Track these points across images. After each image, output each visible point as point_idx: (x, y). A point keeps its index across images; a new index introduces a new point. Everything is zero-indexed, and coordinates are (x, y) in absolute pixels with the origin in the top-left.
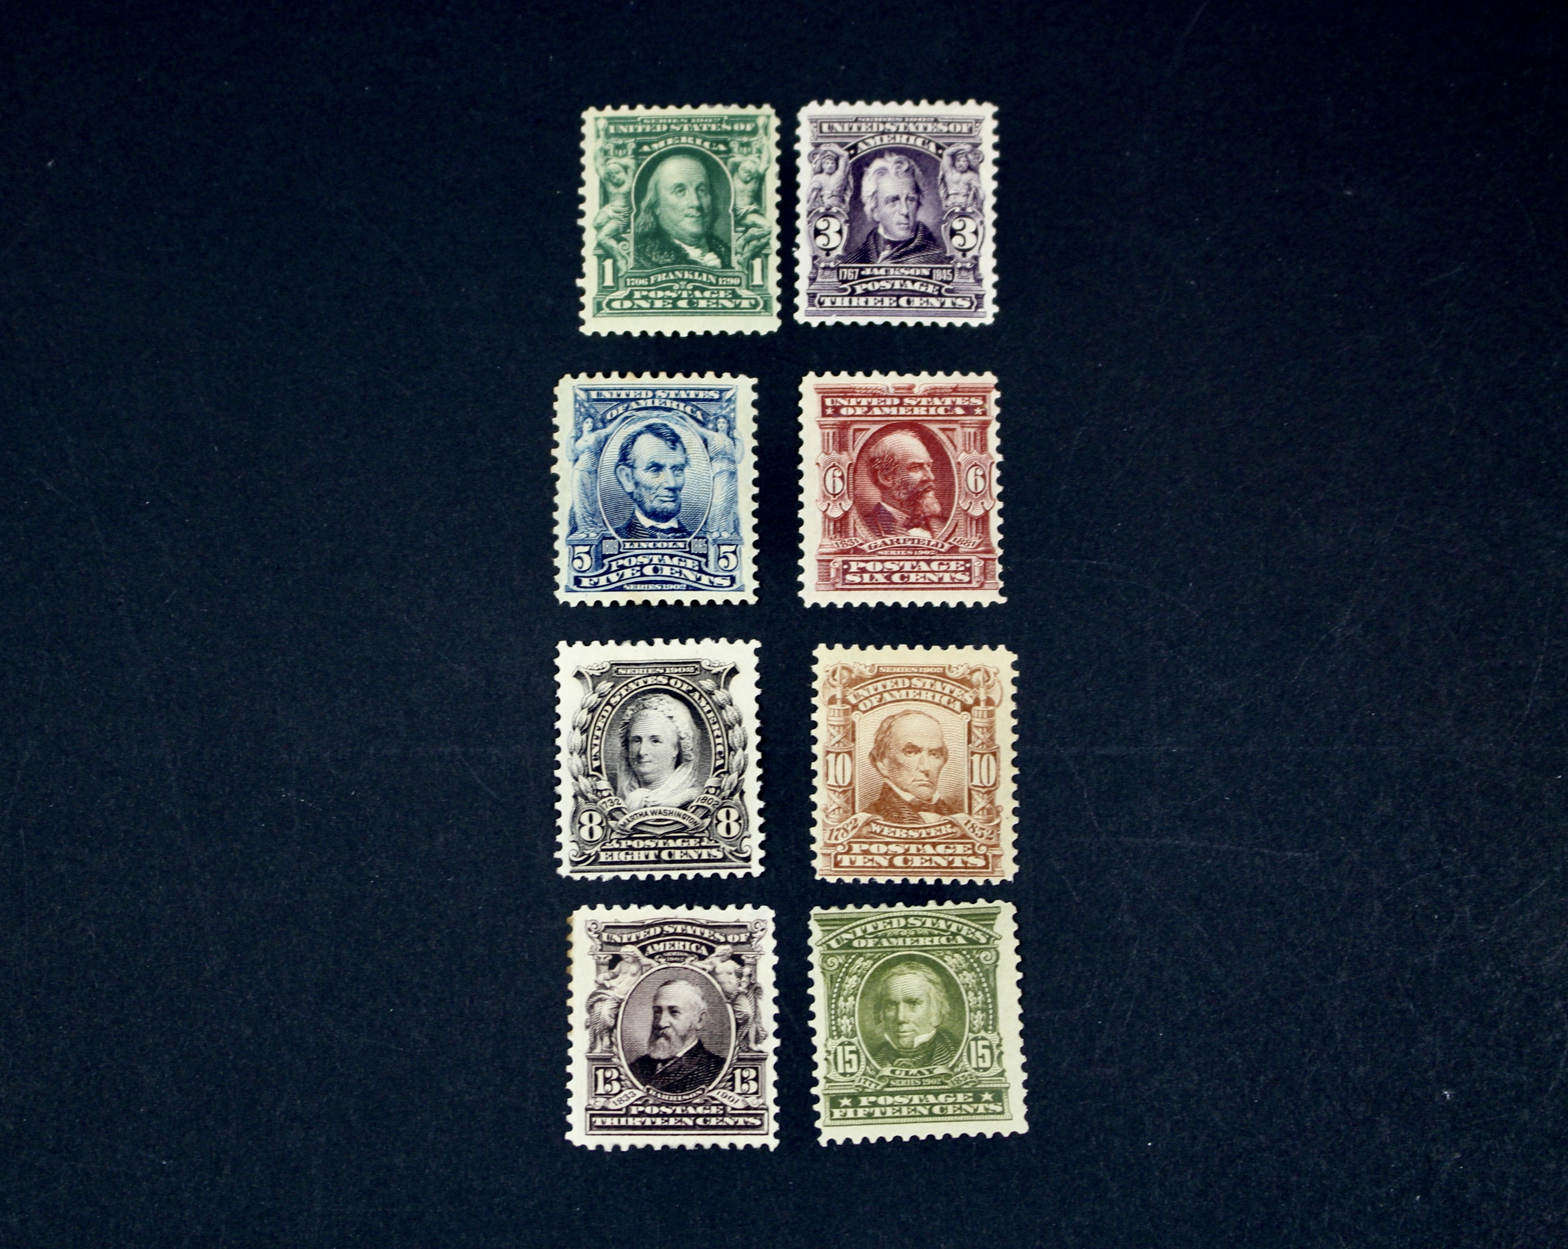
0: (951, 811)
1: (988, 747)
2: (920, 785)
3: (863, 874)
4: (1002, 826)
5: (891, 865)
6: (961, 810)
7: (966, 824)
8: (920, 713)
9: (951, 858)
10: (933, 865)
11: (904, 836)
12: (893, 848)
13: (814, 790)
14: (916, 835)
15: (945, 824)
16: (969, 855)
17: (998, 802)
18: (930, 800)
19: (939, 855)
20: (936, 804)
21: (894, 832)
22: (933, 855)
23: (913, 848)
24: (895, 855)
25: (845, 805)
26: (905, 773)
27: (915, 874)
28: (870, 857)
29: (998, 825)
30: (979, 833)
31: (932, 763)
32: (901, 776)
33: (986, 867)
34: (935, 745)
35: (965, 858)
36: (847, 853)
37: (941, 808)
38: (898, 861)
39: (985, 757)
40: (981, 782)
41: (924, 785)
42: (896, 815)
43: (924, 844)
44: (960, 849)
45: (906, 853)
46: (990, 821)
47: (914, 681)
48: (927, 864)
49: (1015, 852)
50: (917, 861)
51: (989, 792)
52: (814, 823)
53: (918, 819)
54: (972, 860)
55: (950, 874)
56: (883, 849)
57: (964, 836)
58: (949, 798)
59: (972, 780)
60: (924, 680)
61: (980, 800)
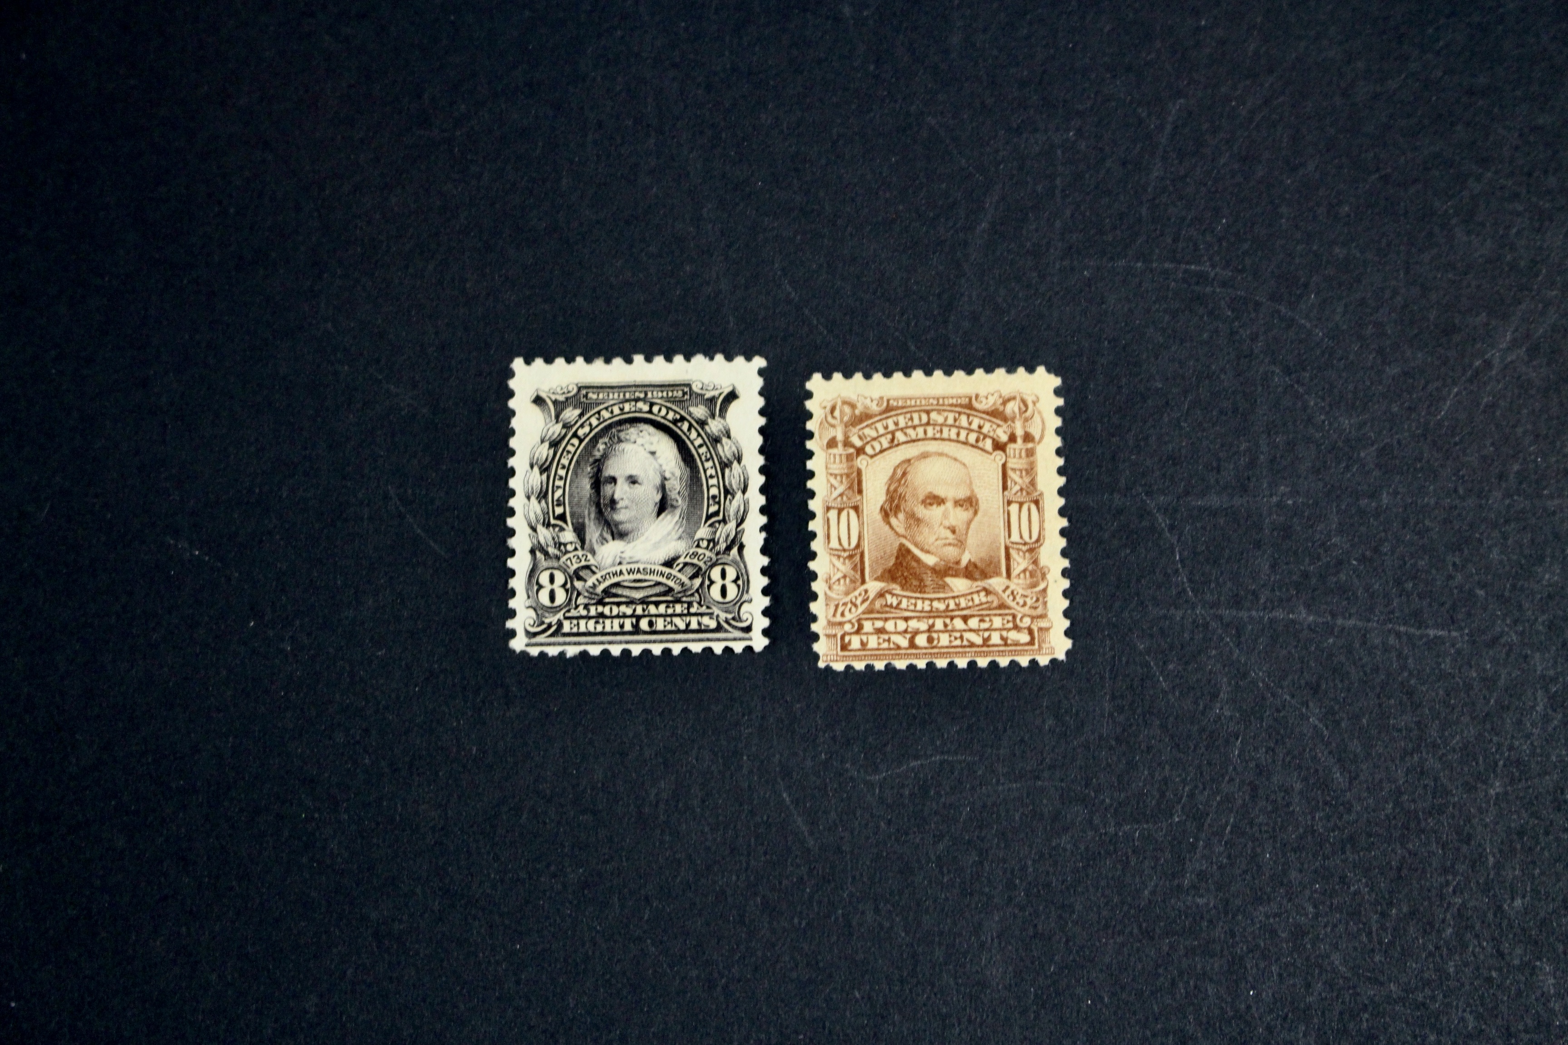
0: (985, 575)
1: (1028, 493)
2: (945, 545)
3: (878, 657)
4: (1049, 591)
5: (912, 645)
6: (998, 574)
7: (1004, 591)
8: (941, 454)
9: (986, 634)
10: (965, 643)
11: (927, 608)
12: (913, 624)
13: (813, 556)
14: (942, 606)
15: (978, 592)
16: (1009, 630)
17: (1043, 561)
18: (958, 563)
19: (971, 630)
20: (966, 567)
21: (915, 605)
22: (965, 631)
23: (939, 624)
24: (916, 632)
25: (852, 572)
26: (925, 530)
27: (942, 655)
28: (886, 637)
29: (1045, 590)
30: (1021, 602)
31: (959, 516)
32: (921, 533)
33: (1031, 643)
34: (962, 494)
35: (1004, 633)
36: (859, 631)
37: (971, 572)
38: (921, 640)
39: (1025, 507)
40: (1021, 537)
41: (950, 544)
42: (915, 583)
43: (952, 618)
44: (997, 622)
45: (931, 628)
46: (1034, 585)
47: (933, 415)
48: (958, 642)
49: (1067, 623)
50: (944, 640)
51: (1031, 550)
52: (814, 597)
53: (944, 587)
54: (1013, 635)
55: (986, 654)
56: (902, 625)
57: (1002, 606)
58: (981, 559)
59: (1010, 536)
60: (946, 414)
61: (1020, 560)
